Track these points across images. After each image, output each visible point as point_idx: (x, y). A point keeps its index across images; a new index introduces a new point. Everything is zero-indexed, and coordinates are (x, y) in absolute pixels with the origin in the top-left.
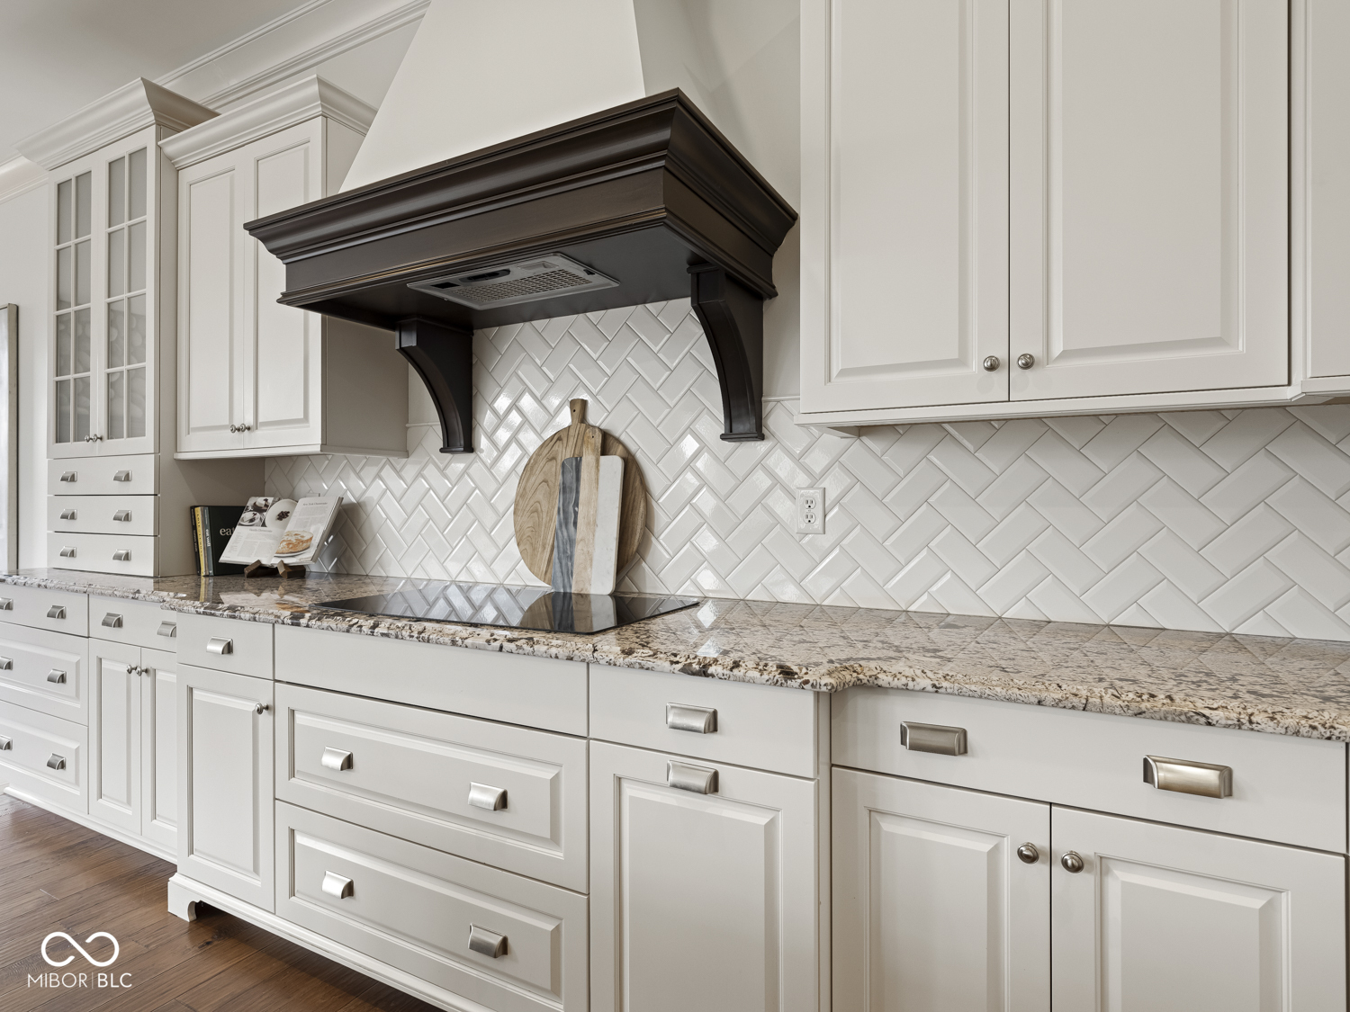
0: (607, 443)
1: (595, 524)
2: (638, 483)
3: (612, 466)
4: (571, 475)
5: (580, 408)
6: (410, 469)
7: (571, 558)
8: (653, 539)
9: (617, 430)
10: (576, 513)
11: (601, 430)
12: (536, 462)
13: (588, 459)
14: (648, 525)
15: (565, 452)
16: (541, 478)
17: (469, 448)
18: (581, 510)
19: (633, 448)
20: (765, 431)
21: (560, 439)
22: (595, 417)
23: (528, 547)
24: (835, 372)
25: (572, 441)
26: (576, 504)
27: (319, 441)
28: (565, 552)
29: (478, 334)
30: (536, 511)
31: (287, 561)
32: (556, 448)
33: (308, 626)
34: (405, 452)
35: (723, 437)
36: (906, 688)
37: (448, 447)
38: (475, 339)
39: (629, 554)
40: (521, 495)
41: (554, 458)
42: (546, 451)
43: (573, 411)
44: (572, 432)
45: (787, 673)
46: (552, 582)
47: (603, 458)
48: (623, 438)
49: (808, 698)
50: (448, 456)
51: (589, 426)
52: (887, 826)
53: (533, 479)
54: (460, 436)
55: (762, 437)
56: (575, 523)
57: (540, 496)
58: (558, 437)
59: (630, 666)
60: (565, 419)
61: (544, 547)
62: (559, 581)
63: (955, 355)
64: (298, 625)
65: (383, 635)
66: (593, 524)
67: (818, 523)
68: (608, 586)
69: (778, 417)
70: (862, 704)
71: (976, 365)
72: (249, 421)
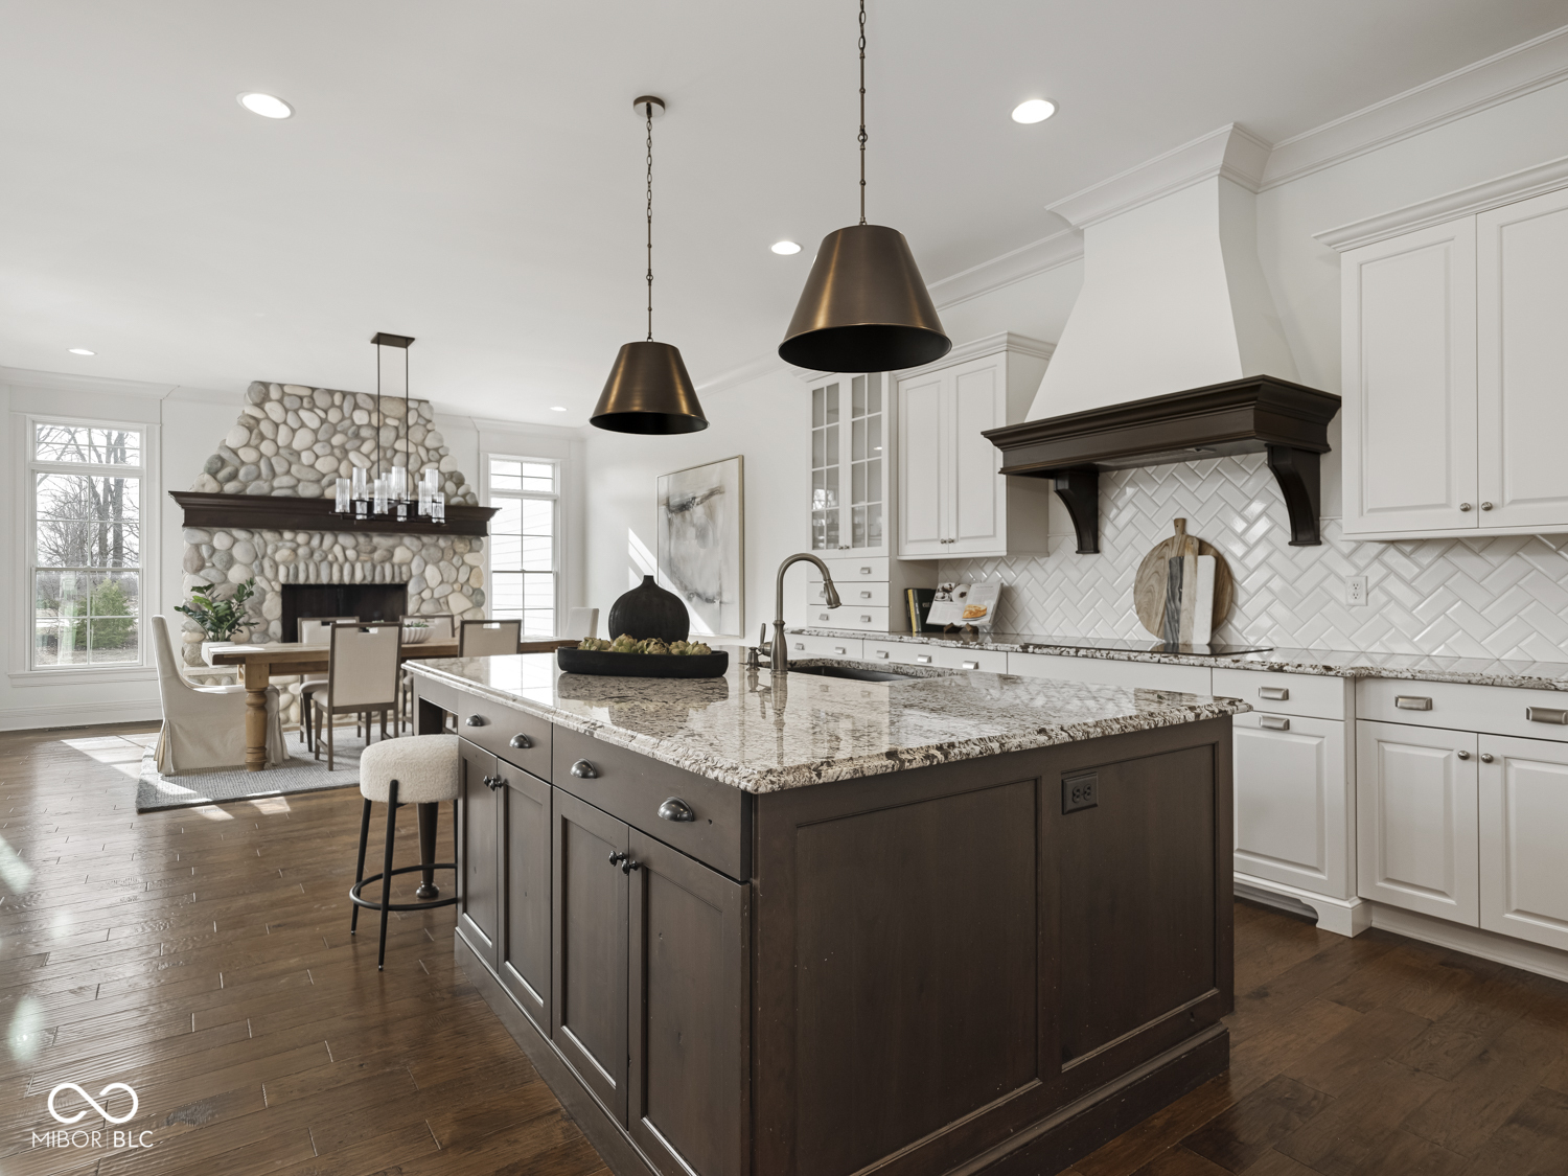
0: (1203, 547)
1: (1195, 599)
2: (1226, 573)
3: (1207, 563)
4: (1176, 569)
5: (1181, 524)
6: (1050, 563)
7: (1178, 621)
8: (1237, 609)
9: (1209, 539)
10: (1181, 593)
11: (1198, 539)
12: (1149, 560)
13: (1189, 558)
14: (1233, 601)
15: (1172, 553)
16: (1153, 570)
17: (1096, 550)
18: (1184, 590)
19: (1221, 550)
20: (1321, 539)
21: (1167, 545)
22: (1192, 530)
23: (1145, 615)
24: (1365, 511)
25: (1176, 547)
26: (1181, 587)
27: (1005, 549)
28: (1173, 617)
29: (1102, 476)
30: (1150, 591)
31: (971, 623)
32: (1164, 550)
33: (1033, 653)
34: (1048, 554)
35: (1290, 544)
36: (1397, 678)
37: (1082, 550)
38: (1100, 479)
39: (1221, 613)
40: (1139, 581)
41: (1163, 557)
42: (1157, 553)
43: (1176, 526)
44: (1176, 540)
45: (1328, 668)
46: (1165, 636)
47: (1200, 558)
48: (1215, 544)
49: (1341, 681)
50: (1080, 555)
51: (1188, 536)
52: (1388, 748)
53: (1147, 571)
54: (1089, 539)
55: (1320, 543)
56: (1180, 600)
57: (1153, 581)
58: (1166, 544)
59: (1238, 668)
60: (1170, 532)
61: (1157, 615)
62: (1170, 636)
63: (1444, 502)
64: (1027, 652)
65: (1084, 656)
66: (1193, 600)
67: (1362, 600)
68: (1207, 639)
69: (1328, 530)
70: (1372, 687)
71: (1457, 508)
72: (953, 537)
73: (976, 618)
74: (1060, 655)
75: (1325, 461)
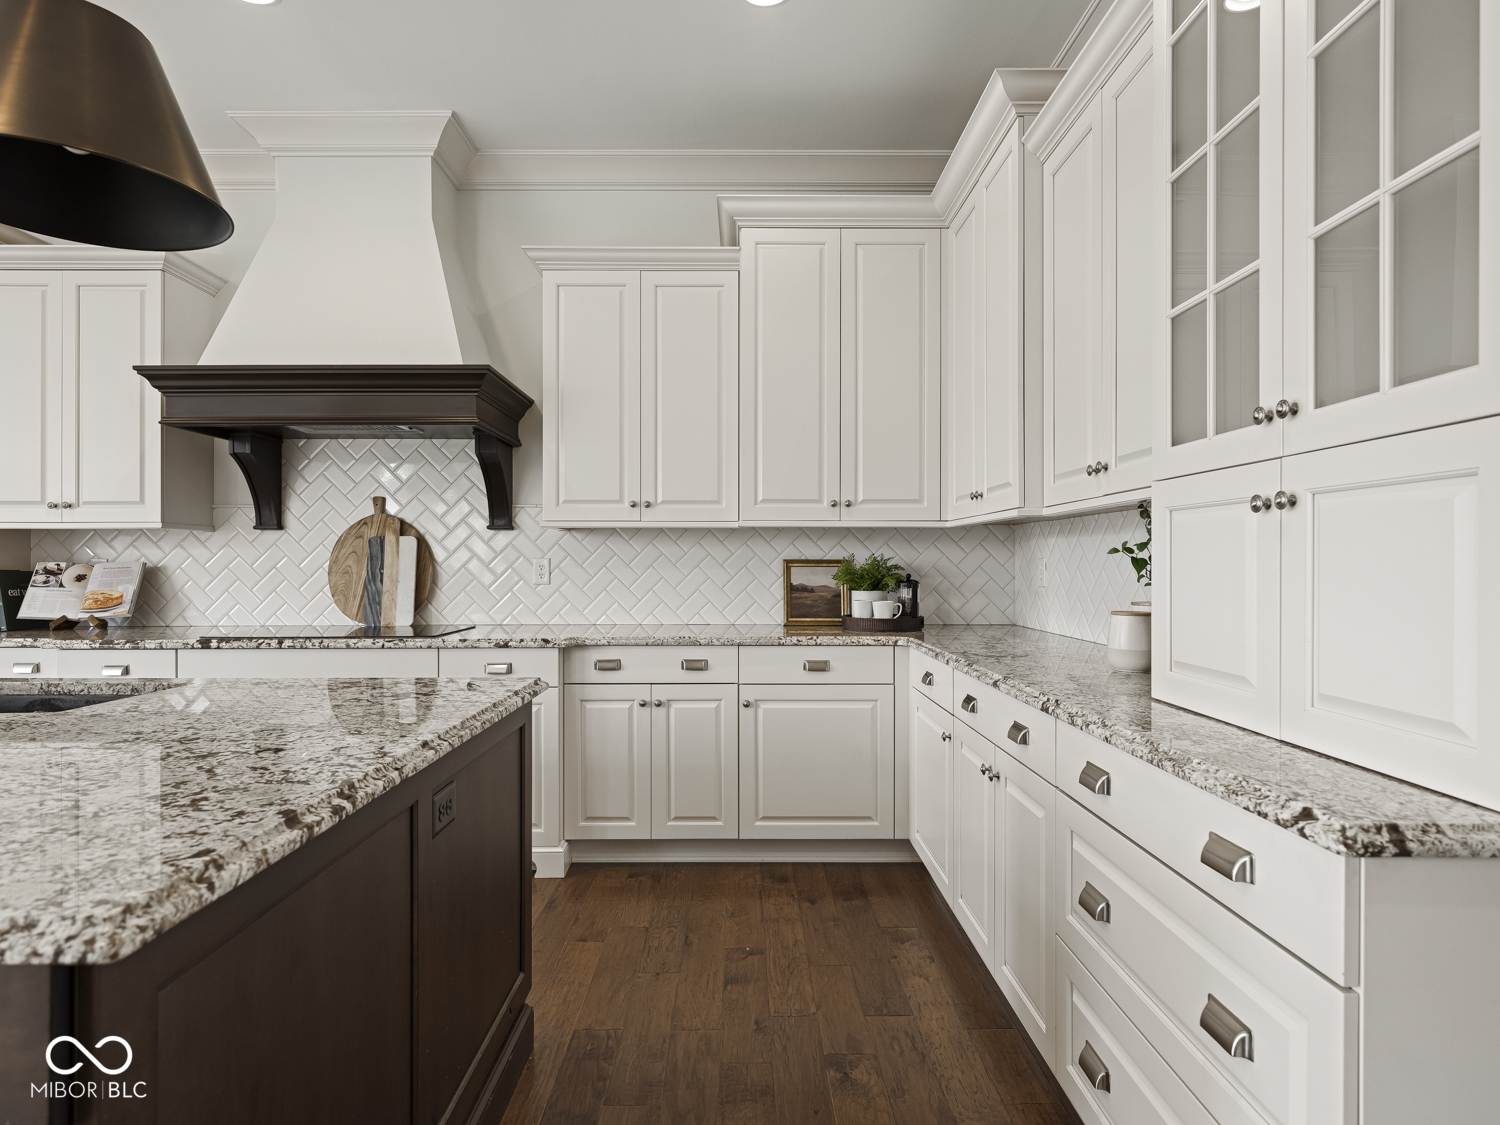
0: (404, 528)
1: (397, 581)
2: (427, 554)
3: (409, 544)
4: (376, 549)
5: (380, 503)
6: (218, 537)
7: (379, 603)
8: (438, 591)
9: (409, 519)
10: (382, 574)
11: (399, 519)
12: (345, 539)
13: (390, 538)
14: (434, 582)
15: (371, 533)
16: (351, 550)
17: (280, 526)
18: (386, 571)
19: (422, 531)
20: (514, 524)
21: (365, 523)
22: (392, 508)
23: (341, 597)
24: (561, 501)
25: (375, 526)
26: (382, 567)
27: (158, 518)
28: (374, 599)
29: (287, 443)
30: (347, 572)
31: (97, 615)
32: (362, 529)
33: (218, 648)
34: (213, 528)
35: (488, 528)
36: (597, 645)
37: (261, 524)
38: (283, 445)
39: (423, 596)
40: (334, 561)
41: (361, 537)
42: (354, 531)
43: (375, 504)
44: (375, 519)
45: (546, 641)
46: (365, 620)
47: (401, 538)
48: (415, 525)
49: (556, 651)
50: (258, 531)
51: (389, 516)
52: (589, 706)
53: (343, 551)
54: (270, 511)
55: (512, 528)
56: (382, 581)
57: (350, 562)
58: (364, 522)
59: (466, 647)
60: (369, 510)
61: (355, 597)
62: (370, 619)
63: (618, 498)
64: (209, 648)
65: (289, 647)
66: (395, 582)
67: (546, 578)
68: (410, 621)
69: (522, 517)
70: (577, 655)
71: (627, 504)
72: (69, 500)
73: (105, 609)
74: (258, 648)
75: (518, 456)
